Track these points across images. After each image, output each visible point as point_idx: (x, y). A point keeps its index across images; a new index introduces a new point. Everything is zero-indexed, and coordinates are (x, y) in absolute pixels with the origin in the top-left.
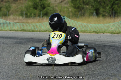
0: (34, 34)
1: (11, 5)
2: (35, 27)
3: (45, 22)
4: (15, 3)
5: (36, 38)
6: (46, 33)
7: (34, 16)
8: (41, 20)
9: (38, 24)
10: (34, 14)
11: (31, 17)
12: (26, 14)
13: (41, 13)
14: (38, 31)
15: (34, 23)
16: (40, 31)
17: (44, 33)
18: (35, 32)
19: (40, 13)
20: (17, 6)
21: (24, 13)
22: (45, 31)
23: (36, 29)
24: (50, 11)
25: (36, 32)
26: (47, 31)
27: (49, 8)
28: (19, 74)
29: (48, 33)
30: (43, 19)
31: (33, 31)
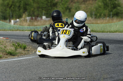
0: (104, 35)
1: (80, 6)
2: (105, 28)
3: (115, 22)
4: (85, 4)
5: (106, 39)
6: (116, 33)
7: (104, 16)
8: (111, 21)
9: (108, 24)
10: (104, 15)
11: (101, 17)
12: (96, 15)
13: (111, 13)
14: (108, 32)
15: (104, 24)
16: (110, 32)
17: (114, 33)
18: (104, 32)
19: (109, 13)
20: (86, 7)
21: (94, 13)
22: (115, 32)
23: (106, 30)
24: (121, 11)
25: (106, 33)
26: (117, 31)
27: (119, 8)
28: (89, 75)
29: (118, 33)
30: (113, 20)
31: (103, 32)
